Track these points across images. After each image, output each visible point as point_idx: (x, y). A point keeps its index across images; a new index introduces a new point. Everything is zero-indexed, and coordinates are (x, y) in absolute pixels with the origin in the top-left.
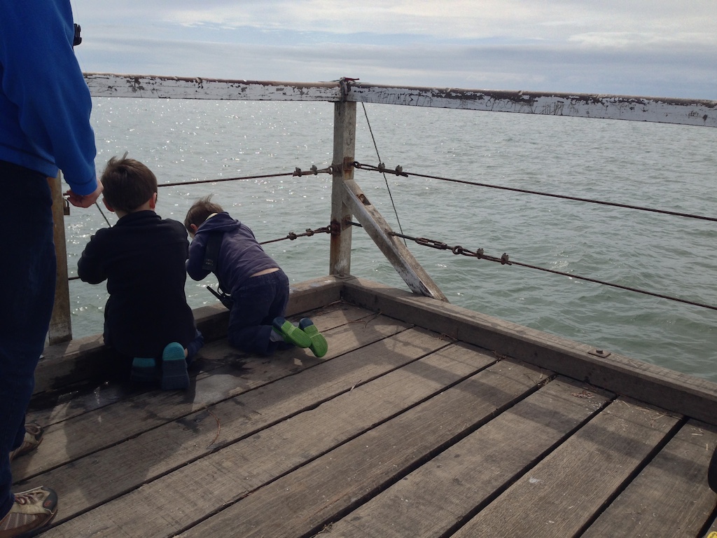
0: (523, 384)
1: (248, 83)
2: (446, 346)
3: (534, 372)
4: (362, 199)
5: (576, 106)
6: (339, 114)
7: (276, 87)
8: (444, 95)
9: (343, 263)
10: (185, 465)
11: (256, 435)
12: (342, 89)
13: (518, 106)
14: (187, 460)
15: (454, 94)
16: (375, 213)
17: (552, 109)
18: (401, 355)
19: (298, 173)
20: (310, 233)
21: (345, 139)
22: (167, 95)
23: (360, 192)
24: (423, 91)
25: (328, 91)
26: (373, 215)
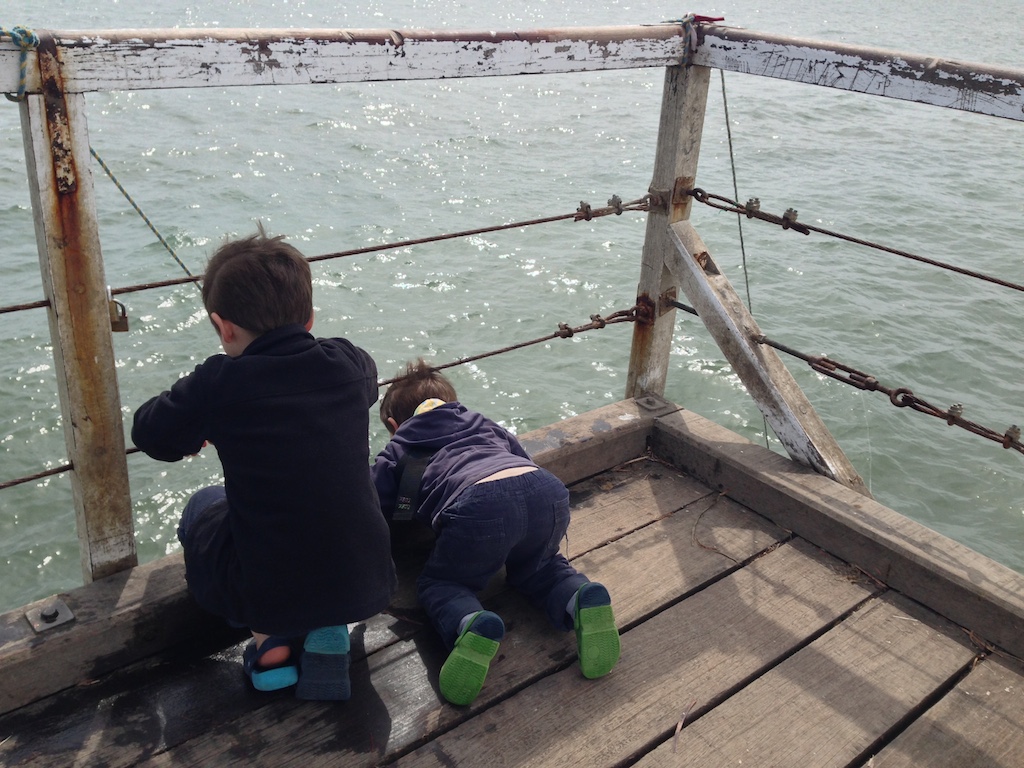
1: (498, 39)
2: (863, 603)
4: (704, 263)
6: (675, 90)
7: (554, 45)
8: (919, 75)
9: (655, 374)
12: (688, 40)
15: (944, 75)
16: (727, 294)
19: (586, 213)
20: (599, 323)
21: (680, 141)
22: (328, 76)
23: (700, 249)
24: (870, 60)
25: (658, 46)
26: (724, 296)
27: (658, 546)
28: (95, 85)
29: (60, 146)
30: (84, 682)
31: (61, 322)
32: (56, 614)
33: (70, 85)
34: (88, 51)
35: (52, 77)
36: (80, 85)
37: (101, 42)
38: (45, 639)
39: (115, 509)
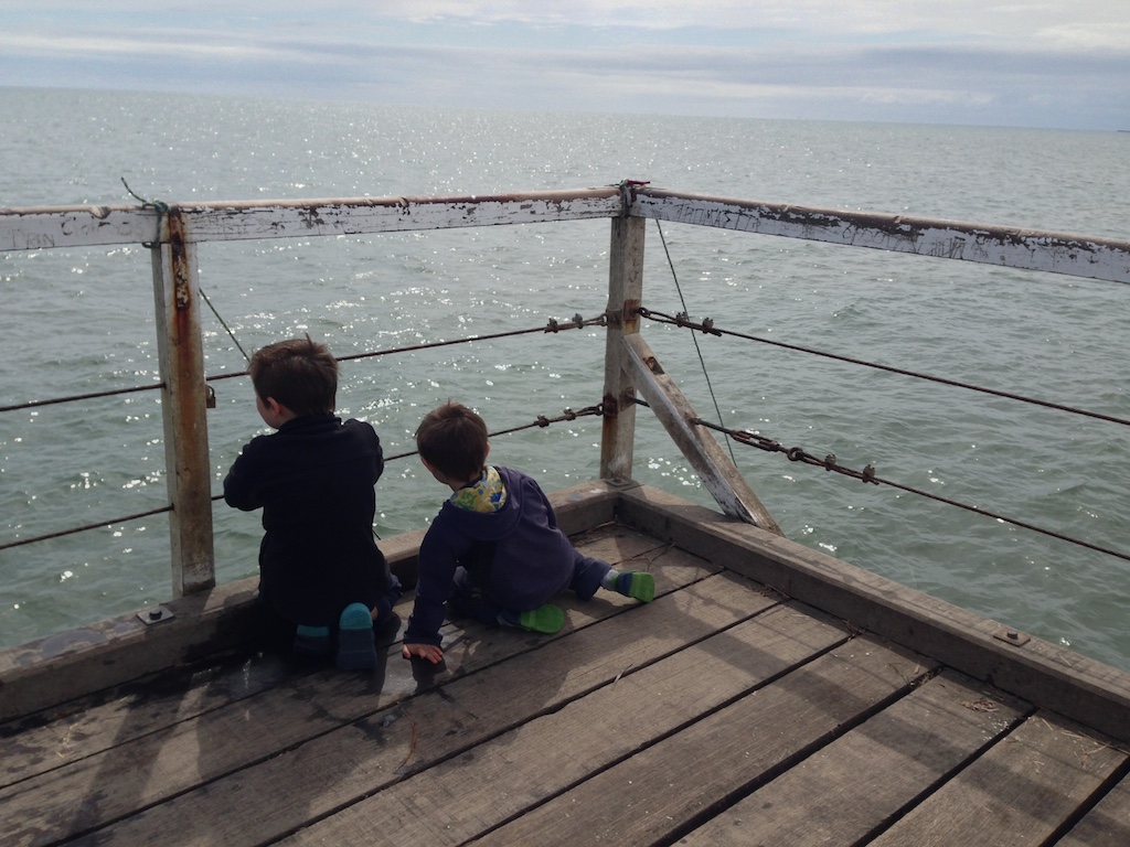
0: (886, 682)
1: (478, 201)
2: (770, 607)
3: (907, 661)
4: (651, 365)
5: (984, 247)
6: (619, 234)
7: (520, 204)
8: (777, 216)
9: (621, 460)
10: (361, 798)
11: (467, 753)
12: (624, 198)
13: (893, 241)
14: (365, 791)
15: (793, 216)
16: (670, 388)
17: (947, 249)
18: (698, 621)
19: (553, 327)
20: (570, 416)
21: (626, 272)
22: (357, 229)
23: (648, 355)
24: (746, 207)
25: (600, 203)
26: (667, 390)
28: (204, 237)
29: (180, 277)
30: (180, 664)
31: (174, 397)
32: (160, 614)
33: (188, 238)
34: (200, 215)
35: (177, 233)
36: (195, 237)
37: (208, 210)
38: (152, 629)
39: (202, 540)
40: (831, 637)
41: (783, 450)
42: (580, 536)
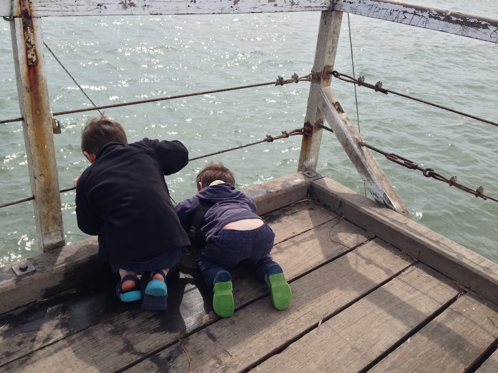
0: (489, 333)
2: (407, 268)
4: (337, 107)
6: (325, 22)
8: (442, 18)
9: (312, 160)
15: (454, 19)
16: (347, 122)
18: (364, 277)
19: (281, 82)
20: (286, 135)
21: (327, 48)
22: (158, 11)
23: (335, 100)
24: (420, 10)
25: (318, 1)
26: (346, 123)
27: (312, 241)
28: (46, 13)
29: (30, 43)
30: (40, 300)
31: (29, 128)
32: (27, 268)
33: (35, 14)
35: (26, 9)
36: (39, 13)
38: (22, 279)
39: (54, 218)
40: (448, 293)
41: (420, 169)
42: (288, 208)
